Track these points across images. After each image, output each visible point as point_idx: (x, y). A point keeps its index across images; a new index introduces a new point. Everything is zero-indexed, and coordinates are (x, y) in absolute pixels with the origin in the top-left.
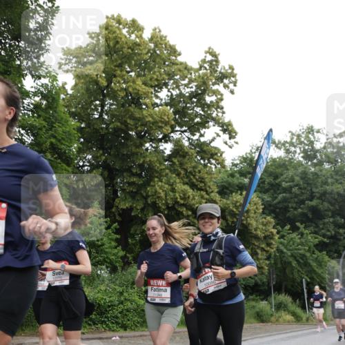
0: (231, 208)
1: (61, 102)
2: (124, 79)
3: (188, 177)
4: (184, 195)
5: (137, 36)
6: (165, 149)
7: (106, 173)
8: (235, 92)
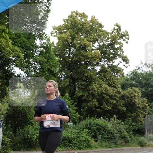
0: (127, 95)
1: (52, 50)
2: (79, 39)
3: (107, 81)
4: (106, 89)
5: (84, 20)
6: (97, 69)
7: (71, 80)
8: (128, 42)
